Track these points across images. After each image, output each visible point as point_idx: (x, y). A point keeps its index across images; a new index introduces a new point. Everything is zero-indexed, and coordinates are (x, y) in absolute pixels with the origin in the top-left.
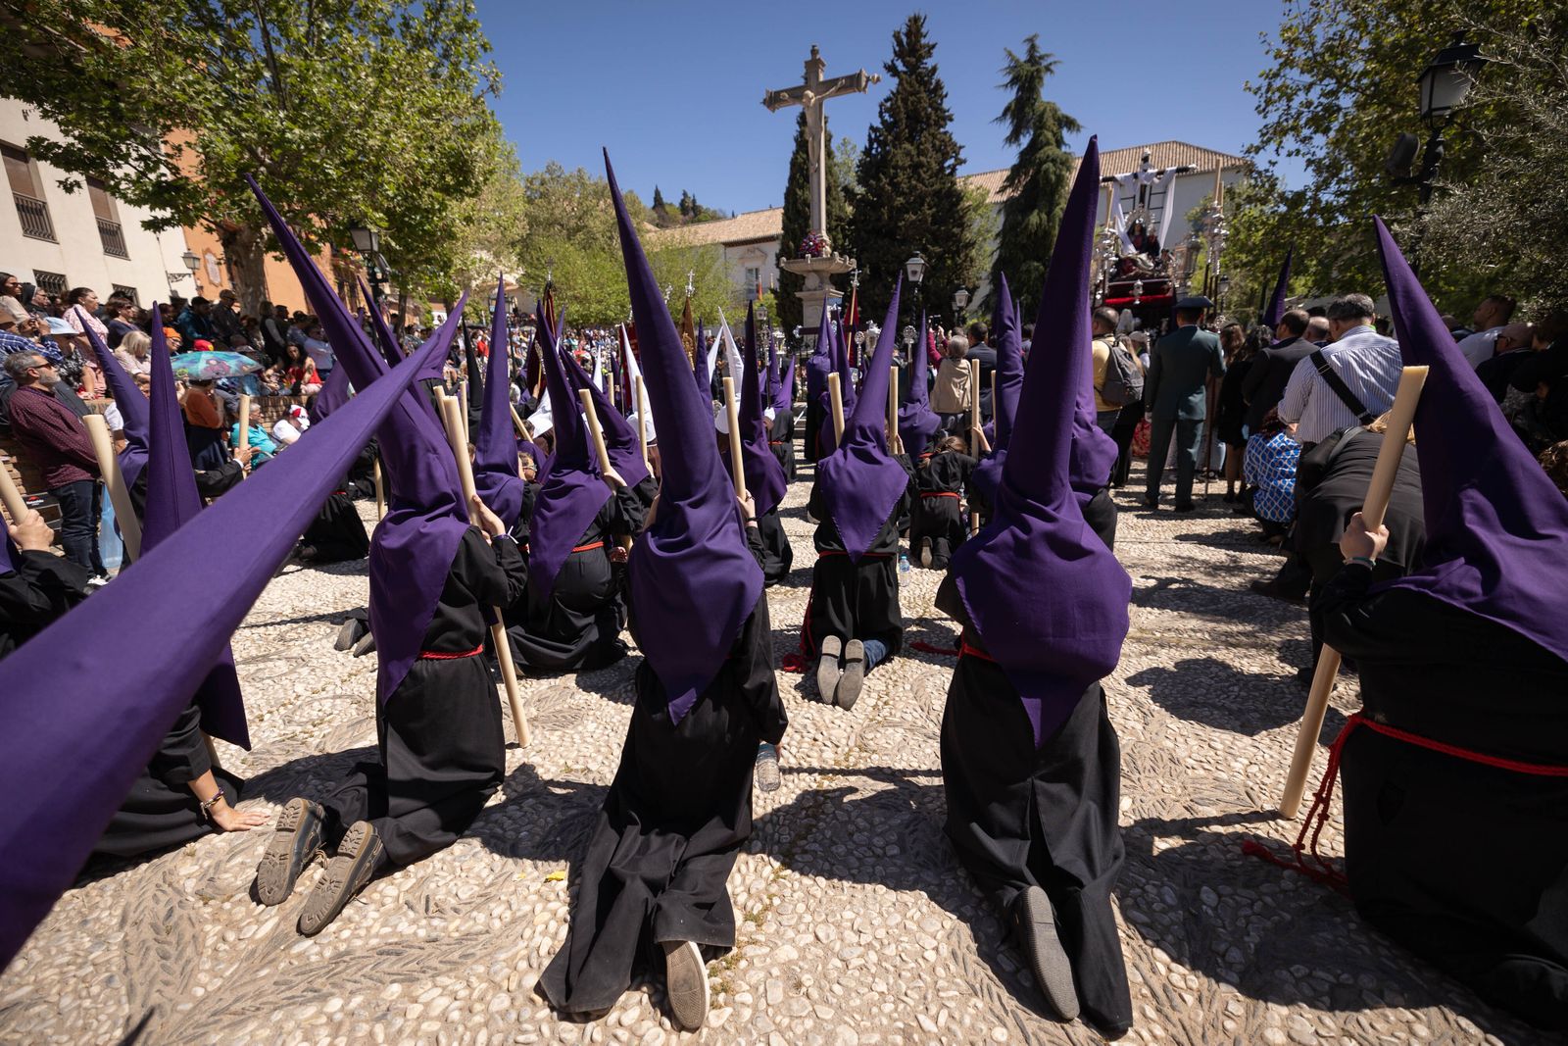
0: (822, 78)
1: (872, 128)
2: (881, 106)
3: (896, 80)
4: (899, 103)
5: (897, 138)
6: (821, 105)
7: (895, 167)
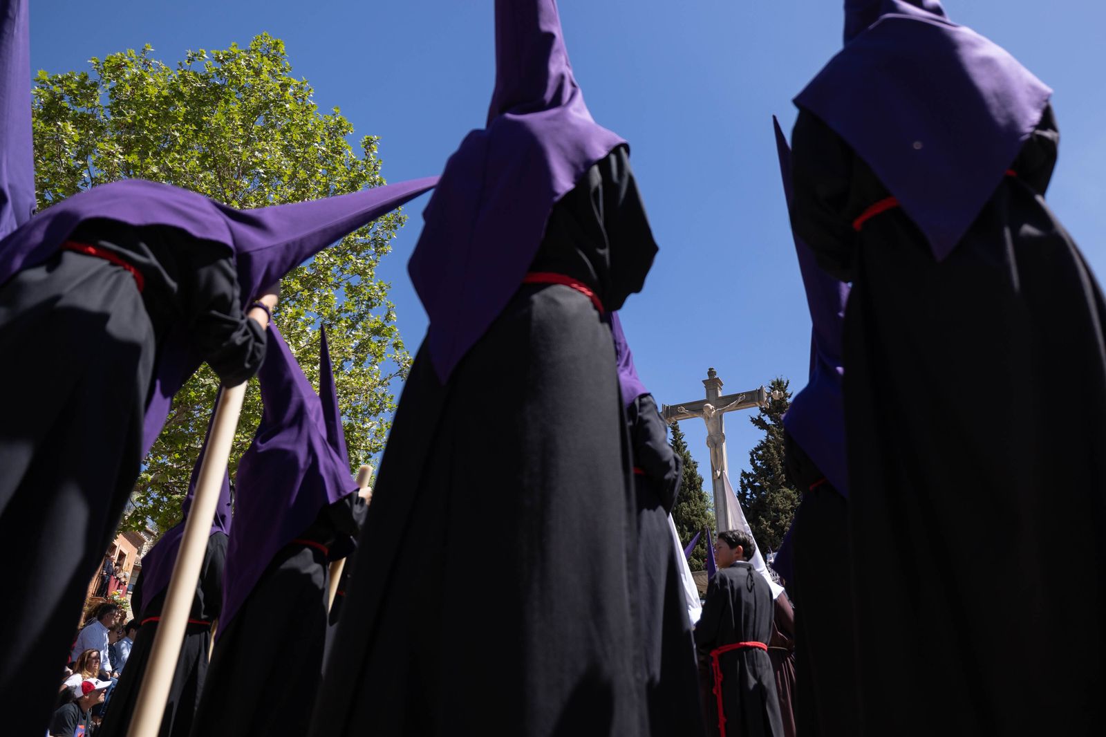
0: (720, 394)
1: (744, 474)
2: (751, 454)
3: (765, 433)
4: (772, 450)
5: (773, 482)
6: (721, 417)
7: (777, 510)
